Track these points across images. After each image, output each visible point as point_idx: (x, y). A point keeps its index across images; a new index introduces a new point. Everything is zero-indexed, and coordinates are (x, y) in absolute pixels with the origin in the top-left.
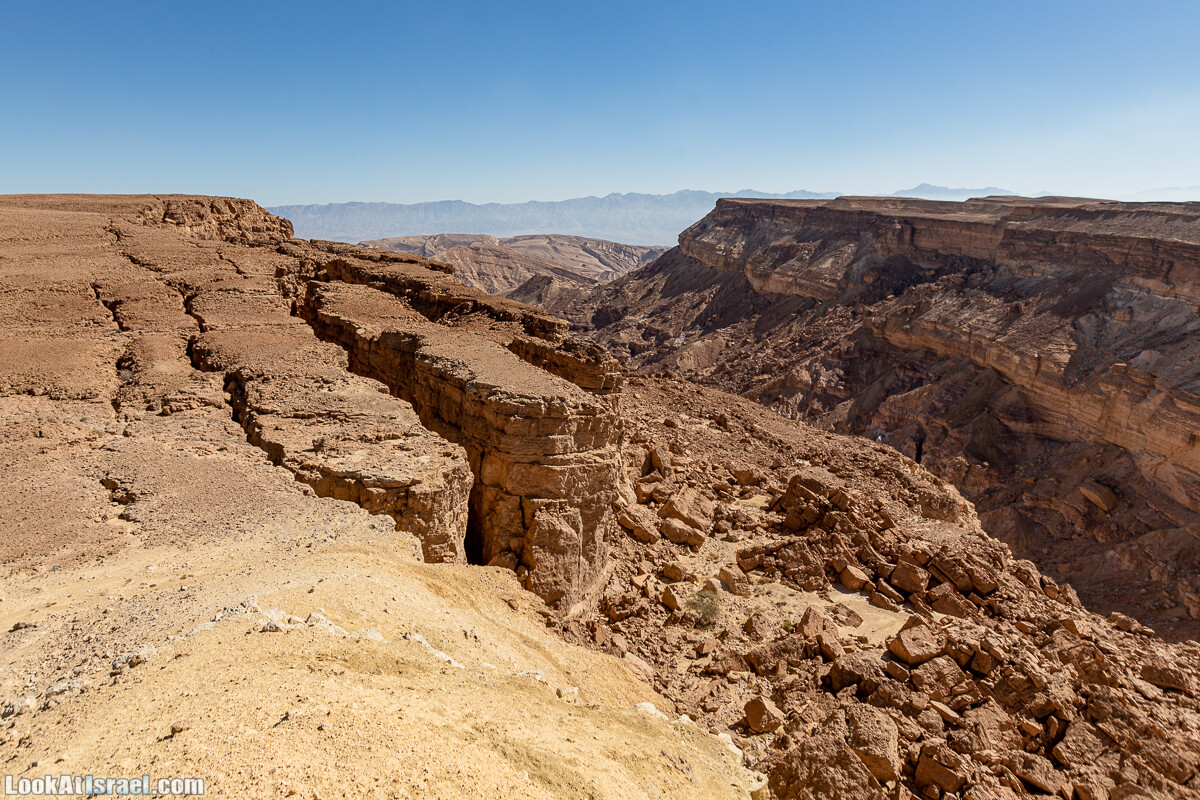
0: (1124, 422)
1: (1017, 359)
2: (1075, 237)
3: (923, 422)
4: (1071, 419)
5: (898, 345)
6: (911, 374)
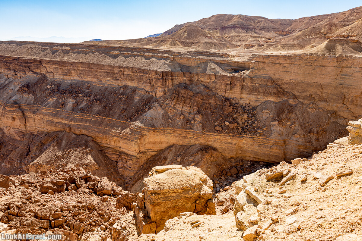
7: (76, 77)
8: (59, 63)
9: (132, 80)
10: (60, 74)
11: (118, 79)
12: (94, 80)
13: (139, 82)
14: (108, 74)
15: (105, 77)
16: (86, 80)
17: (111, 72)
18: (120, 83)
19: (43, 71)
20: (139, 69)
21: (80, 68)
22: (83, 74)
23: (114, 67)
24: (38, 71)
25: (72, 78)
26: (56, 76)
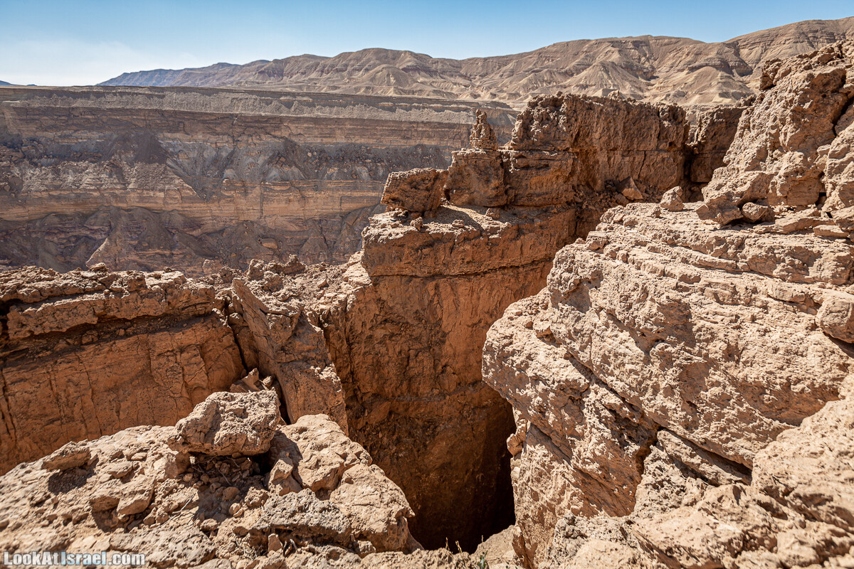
0: (244, 208)
1: (162, 195)
2: (92, 111)
3: (136, 258)
4: (214, 217)
5: (18, 219)
6: (63, 236)
7: (341, 140)
8: (316, 120)
9: (430, 137)
10: (317, 137)
11: (408, 138)
12: (371, 141)
13: (442, 138)
14: (393, 132)
15: (388, 136)
16: (358, 142)
17: (398, 129)
18: (413, 143)
19: (285, 134)
20: (439, 123)
21: (349, 126)
22: (354, 135)
23: (401, 122)
24: (278, 133)
25: (335, 141)
26: (310, 140)
